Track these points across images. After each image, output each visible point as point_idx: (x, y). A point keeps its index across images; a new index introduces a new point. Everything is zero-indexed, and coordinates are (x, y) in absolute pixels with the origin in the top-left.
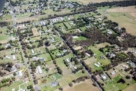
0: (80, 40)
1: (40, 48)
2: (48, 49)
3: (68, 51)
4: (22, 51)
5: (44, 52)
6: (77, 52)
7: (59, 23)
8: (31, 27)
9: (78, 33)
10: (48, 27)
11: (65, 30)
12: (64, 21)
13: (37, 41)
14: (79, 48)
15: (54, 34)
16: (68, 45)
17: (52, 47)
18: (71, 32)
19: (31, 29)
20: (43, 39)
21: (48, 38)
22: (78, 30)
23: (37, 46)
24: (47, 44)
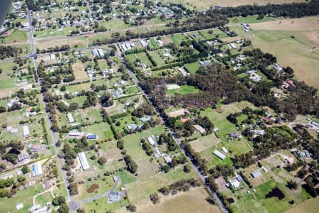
0: (183, 93)
1: (87, 110)
2: (106, 114)
3: (152, 119)
4: (46, 116)
5: (98, 120)
6: (173, 123)
7: (136, 52)
8: (71, 61)
9: (180, 77)
10: (111, 63)
11: (149, 69)
12: (148, 48)
13: (83, 94)
14: (181, 112)
15: (123, 78)
16: (155, 105)
17: (115, 109)
18: (164, 74)
19: (69, 65)
20: (97, 90)
21: (109, 86)
22: (181, 69)
23: (81, 105)
24: (105, 101)
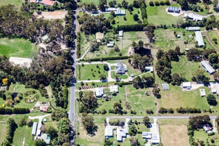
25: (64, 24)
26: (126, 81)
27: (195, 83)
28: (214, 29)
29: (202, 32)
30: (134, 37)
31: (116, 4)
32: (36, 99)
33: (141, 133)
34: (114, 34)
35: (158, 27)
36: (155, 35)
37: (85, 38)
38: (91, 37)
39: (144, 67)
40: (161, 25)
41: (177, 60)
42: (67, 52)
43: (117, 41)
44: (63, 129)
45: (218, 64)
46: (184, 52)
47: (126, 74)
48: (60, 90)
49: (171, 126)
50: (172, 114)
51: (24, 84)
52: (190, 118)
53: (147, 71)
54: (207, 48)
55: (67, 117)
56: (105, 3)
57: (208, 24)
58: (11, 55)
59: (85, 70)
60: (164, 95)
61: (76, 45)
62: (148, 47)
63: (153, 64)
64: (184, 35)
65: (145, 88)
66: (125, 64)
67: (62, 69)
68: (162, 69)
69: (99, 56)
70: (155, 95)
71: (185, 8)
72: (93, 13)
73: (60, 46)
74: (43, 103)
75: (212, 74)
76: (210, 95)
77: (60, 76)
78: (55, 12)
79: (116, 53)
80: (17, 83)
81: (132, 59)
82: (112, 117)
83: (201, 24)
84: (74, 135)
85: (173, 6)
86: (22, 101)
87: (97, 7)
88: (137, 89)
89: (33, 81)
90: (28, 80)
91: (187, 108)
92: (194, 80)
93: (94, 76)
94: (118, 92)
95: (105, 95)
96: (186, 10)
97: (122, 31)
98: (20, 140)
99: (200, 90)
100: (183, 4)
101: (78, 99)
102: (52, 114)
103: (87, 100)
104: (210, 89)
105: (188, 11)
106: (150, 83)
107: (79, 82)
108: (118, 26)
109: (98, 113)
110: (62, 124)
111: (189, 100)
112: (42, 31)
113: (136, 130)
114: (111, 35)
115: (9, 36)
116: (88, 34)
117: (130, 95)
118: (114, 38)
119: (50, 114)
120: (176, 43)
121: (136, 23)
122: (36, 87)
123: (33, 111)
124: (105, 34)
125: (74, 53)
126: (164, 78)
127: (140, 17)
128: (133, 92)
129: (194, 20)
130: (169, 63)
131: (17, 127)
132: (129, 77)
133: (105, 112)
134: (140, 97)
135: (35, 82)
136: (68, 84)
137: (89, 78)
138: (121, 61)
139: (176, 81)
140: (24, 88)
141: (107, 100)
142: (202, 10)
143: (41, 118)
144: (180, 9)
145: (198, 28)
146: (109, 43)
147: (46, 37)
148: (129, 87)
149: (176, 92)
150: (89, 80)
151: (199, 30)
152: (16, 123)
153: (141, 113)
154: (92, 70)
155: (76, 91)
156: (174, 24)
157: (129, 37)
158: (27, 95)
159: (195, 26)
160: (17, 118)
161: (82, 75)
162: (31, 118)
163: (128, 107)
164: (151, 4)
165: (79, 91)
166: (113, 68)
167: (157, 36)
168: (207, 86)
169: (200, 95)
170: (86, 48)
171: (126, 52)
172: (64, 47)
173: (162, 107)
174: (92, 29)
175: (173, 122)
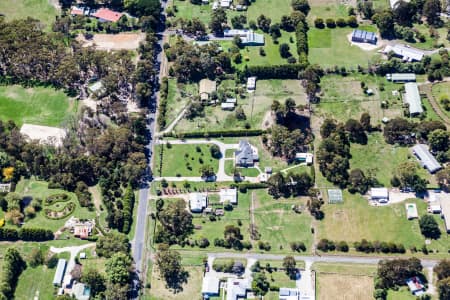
25: (136, 60)
26: (253, 180)
27: (398, 189)
28: (445, 79)
29: (419, 84)
30: (277, 92)
31: (245, 22)
32: (68, 212)
33: (278, 290)
34: (238, 83)
35: (329, 72)
36: (323, 89)
37: (177, 90)
38: (189, 88)
39: (294, 153)
40: (336, 67)
41: (363, 140)
42: (138, 116)
43: (243, 97)
44: (116, 275)
45: (447, 153)
46: (380, 126)
47: (256, 166)
48: (118, 195)
49: (341, 278)
50: (343, 253)
51: (47, 179)
52: (380, 263)
53: (298, 161)
54: (427, 120)
55: (129, 250)
56: (224, 20)
57: (434, 69)
58: (24, 119)
59: (172, 156)
60: (331, 213)
61: (158, 104)
62: (306, 113)
63: (313, 149)
64: (382, 90)
65: (292, 197)
66: (256, 146)
67: (125, 152)
68: (329, 159)
69: (203, 127)
70: (312, 212)
71: (389, 34)
72: (198, 39)
73: (125, 105)
74: (81, 220)
75: (433, 173)
76: (426, 217)
77: (120, 166)
78: (121, 35)
79: (238, 123)
80: (33, 177)
81: (269, 136)
82: (220, 255)
83: (418, 69)
84: (138, 288)
85: (363, 29)
86: (40, 216)
87: (207, 26)
88: (277, 197)
89: (65, 175)
90: (54, 173)
91: (377, 242)
92: (396, 183)
93: (190, 169)
94: (236, 204)
95: (208, 209)
96: (390, 39)
97: (254, 78)
98: (29, 295)
99: (407, 205)
100: (384, 26)
101: (152, 215)
102: (98, 243)
103: (169, 217)
104: (427, 205)
105: (394, 41)
106: (303, 187)
107: (158, 179)
108: (246, 67)
109: (193, 246)
110: (116, 265)
111: (382, 225)
112: (92, 73)
113: (268, 284)
114: (231, 84)
115: (25, 81)
116: (184, 82)
117: (260, 210)
118: (237, 92)
119: (94, 244)
120: (364, 105)
121: (285, 62)
122: (71, 188)
123: (59, 236)
124: (219, 83)
125: (152, 120)
126: (333, 178)
127: (293, 49)
128: (267, 204)
129: (404, 59)
130: (346, 146)
131: (25, 267)
132: (262, 174)
133: (206, 244)
134: (281, 216)
135: (68, 178)
136: (136, 182)
137: (178, 172)
138: (247, 138)
139: (357, 185)
140: (46, 189)
141: (213, 220)
142: (423, 40)
143: (74, 250)
144: (378, 36)
145: (412, 76)
146: (225, 101)
147: (97, 86)
148: (260, 194)
149: (355, 207)
150: (179, 176)
151: (414, 81)
152: (24, 258)
153: (281, 248)
154: (187, 156)
155: (150, 197)
156: (361, 66)
157: (269, 91)
158: (50, 202)
159: (406, 72)
160: (27, 250)
161: (165, 167)
162: (54, 250)
163: (255, 234)
164: (319, 25)
165: (156, 198)
166: (229, 153)
167: (326, 90)
168: (423, 198)
169: (406, 215)
170: (177, 110)
171: (259, 121)
172: (132, 108)
173: (324, 237)
174: (192, 73)
175: (345, 270)
